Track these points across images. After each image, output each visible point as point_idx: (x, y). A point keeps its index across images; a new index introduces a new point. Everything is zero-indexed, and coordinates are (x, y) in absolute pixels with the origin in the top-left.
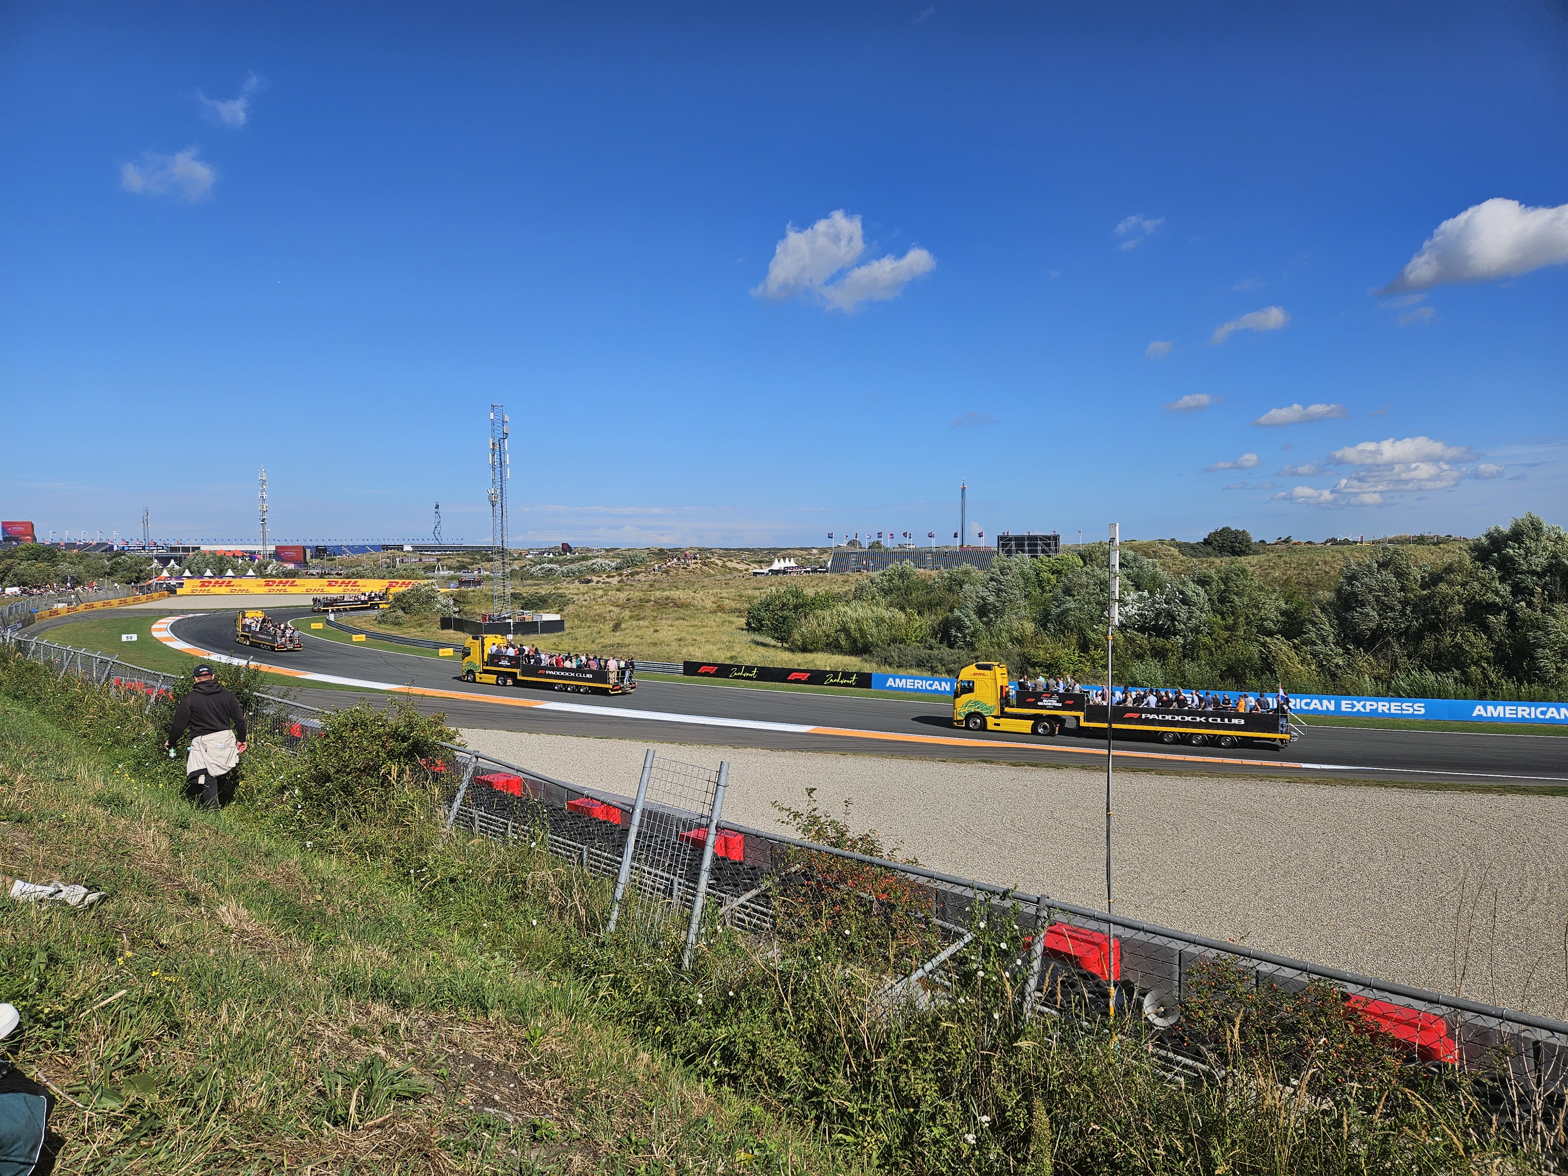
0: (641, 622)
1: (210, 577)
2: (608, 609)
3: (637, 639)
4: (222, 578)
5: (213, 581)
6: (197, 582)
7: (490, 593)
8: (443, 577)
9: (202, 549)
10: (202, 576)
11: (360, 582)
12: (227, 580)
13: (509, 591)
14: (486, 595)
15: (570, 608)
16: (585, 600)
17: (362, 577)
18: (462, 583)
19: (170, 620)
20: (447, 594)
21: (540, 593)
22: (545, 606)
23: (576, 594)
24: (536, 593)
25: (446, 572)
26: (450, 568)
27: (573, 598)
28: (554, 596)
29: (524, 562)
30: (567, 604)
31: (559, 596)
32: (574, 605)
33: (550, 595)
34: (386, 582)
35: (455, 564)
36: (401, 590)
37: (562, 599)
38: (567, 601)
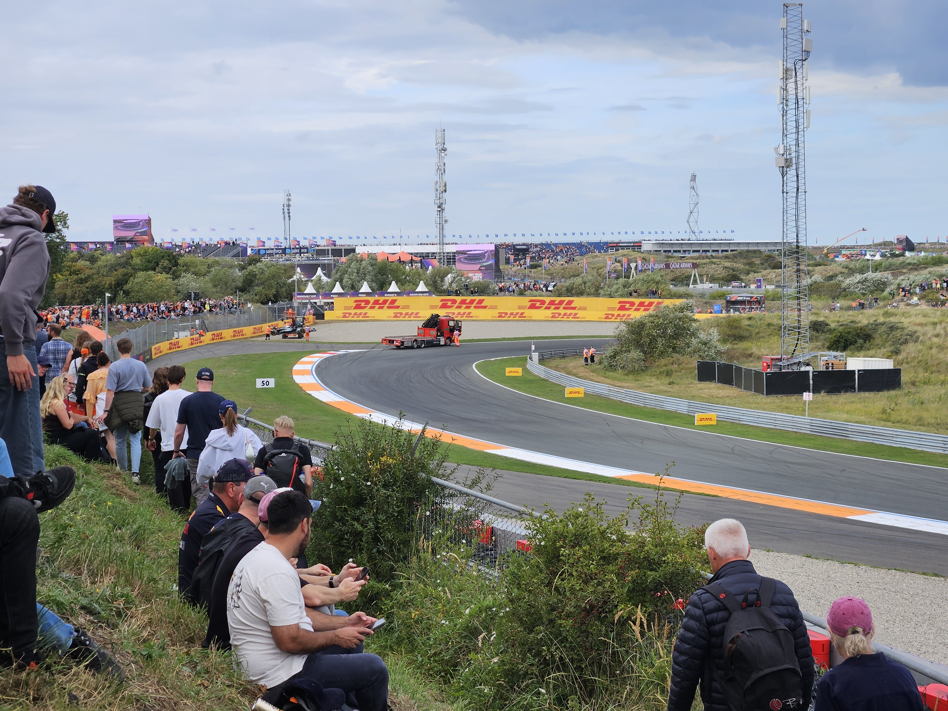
1: (368, 294)
4: (382, 294)
5: (372, 299)
6: (350, 301)
7: (775, 321)
8: (702, 295)
9: (357, 251)
10: (357, 293)
11: (578, 301)
12: (390, 298)
13: (807, 319)
14: (769, 325)
15: (911, 349)
16: (938, 335)
17: (580, 294)
18: (731, 304)
19: (317, 358)
20: (710, 324)
21: (859, 322)
22: (867, 345)
23: (921, 324)
24: (852, 322)
25: (707, 286)
26: (712, 280)
27: (916, 332)
28: (883, 328)
29: (833, 269)
30: (906, 342)
31: (893, 328)
32: (918, 344)
33: (877, 325)
34: (615, 302)
35: (720, 272)
36: (636, 315)
37: (898, 333)
38: (905, 337)
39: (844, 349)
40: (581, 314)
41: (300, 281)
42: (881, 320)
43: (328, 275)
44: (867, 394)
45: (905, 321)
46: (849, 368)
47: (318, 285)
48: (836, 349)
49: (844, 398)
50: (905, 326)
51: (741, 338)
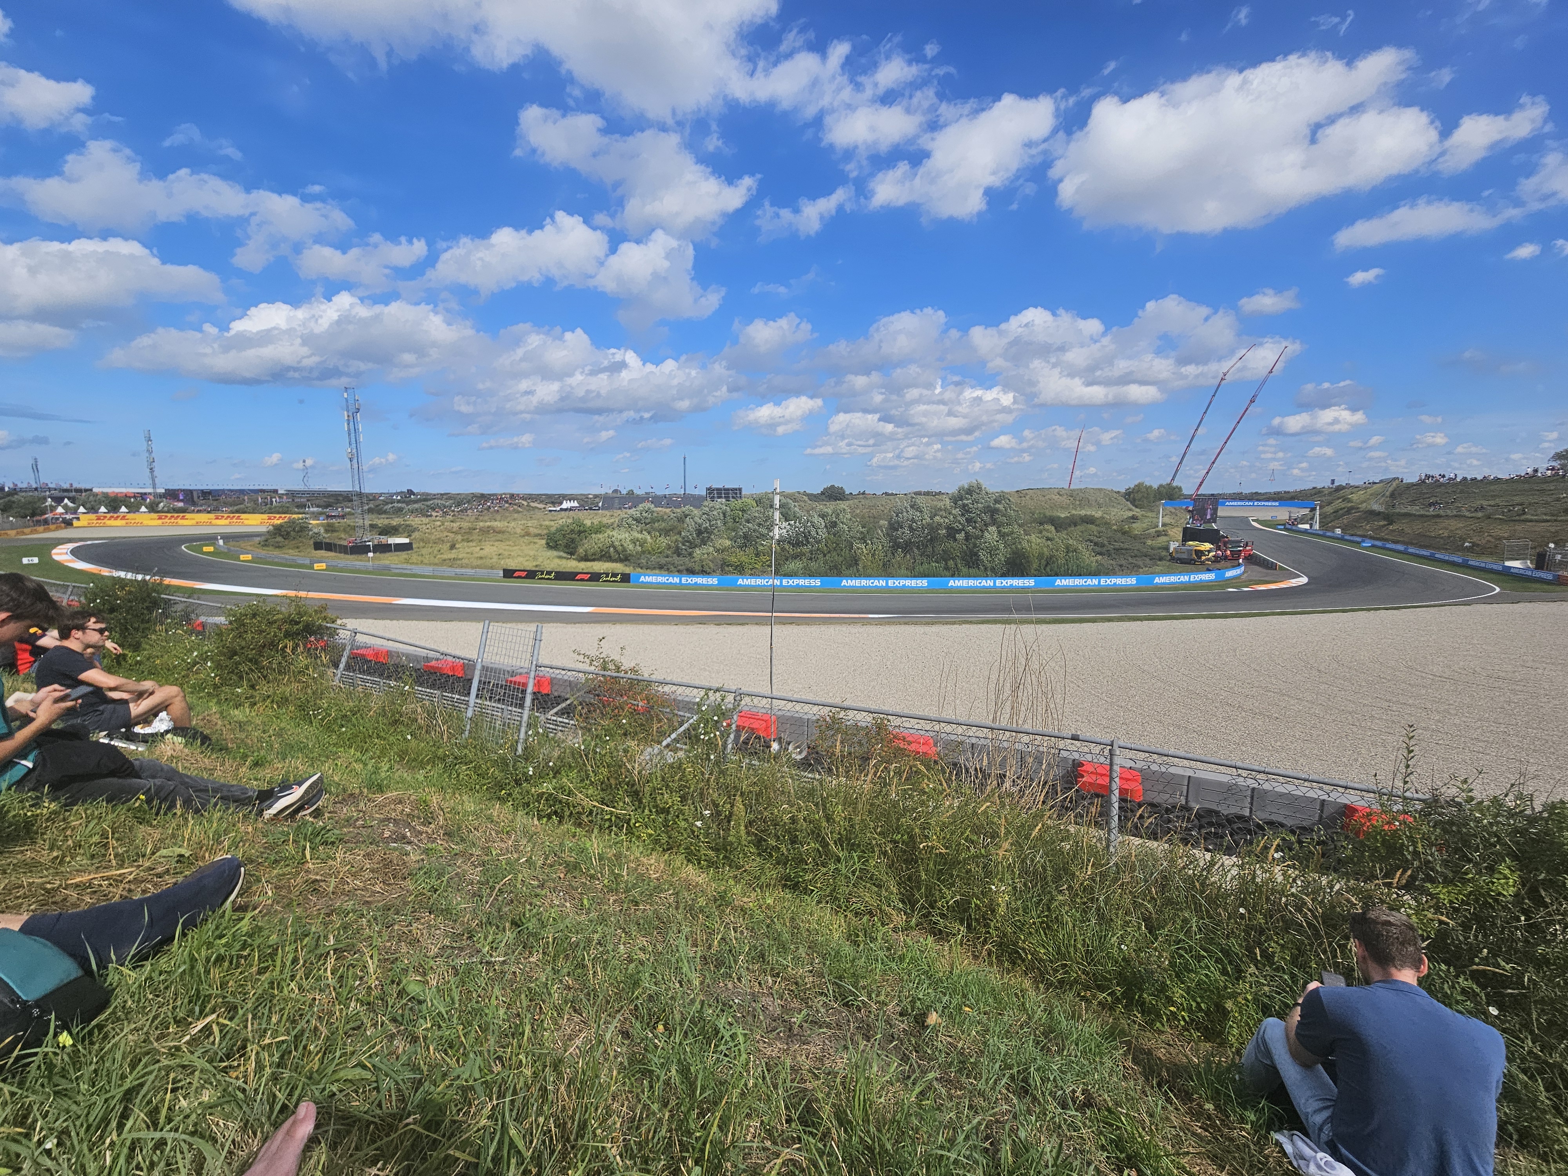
1: (105, 513)
2: (445, 535)
3: (467, 555)
4: (116, 513)
5: (108, 515)
6: (93, 516)
7: (352, 524)
8: (313, 513)
9: (95, 490)
10: (96, 512)
11: (243, 516)
12: (121, 514)
14: (349, 525)
15: (416, 535)
16: (428, 529)
17: (245, 512)
18: (328, 517)
19: (71, 546)
20: (318, 525)
21: (392, 524)
22: (397, 533)
23: (420, 525)
24: (389, 524)
25: (315, 509)
26: (318, 506)
27: (418, 528)
28: (403, 526)
29: (377, 503)
30: (414, 532)
31: (408, 526)
32: (420, 532)
33: (400, 525)
34: (265, 516)
35: (322, 503)
36: (279, 522)
37: (410, 528)
38: (413, 530)
39: (386, 535)
40: (246, 522)
41: (51, 506)
42: (402, 523)
43: (73, 502)
44: (398, 553)
45: (413, 523)
46: (389, 543)
47: (66, 507)
48: (382, 535)
49: (388, 554)
50: (413, 525)
51: (333, 531)
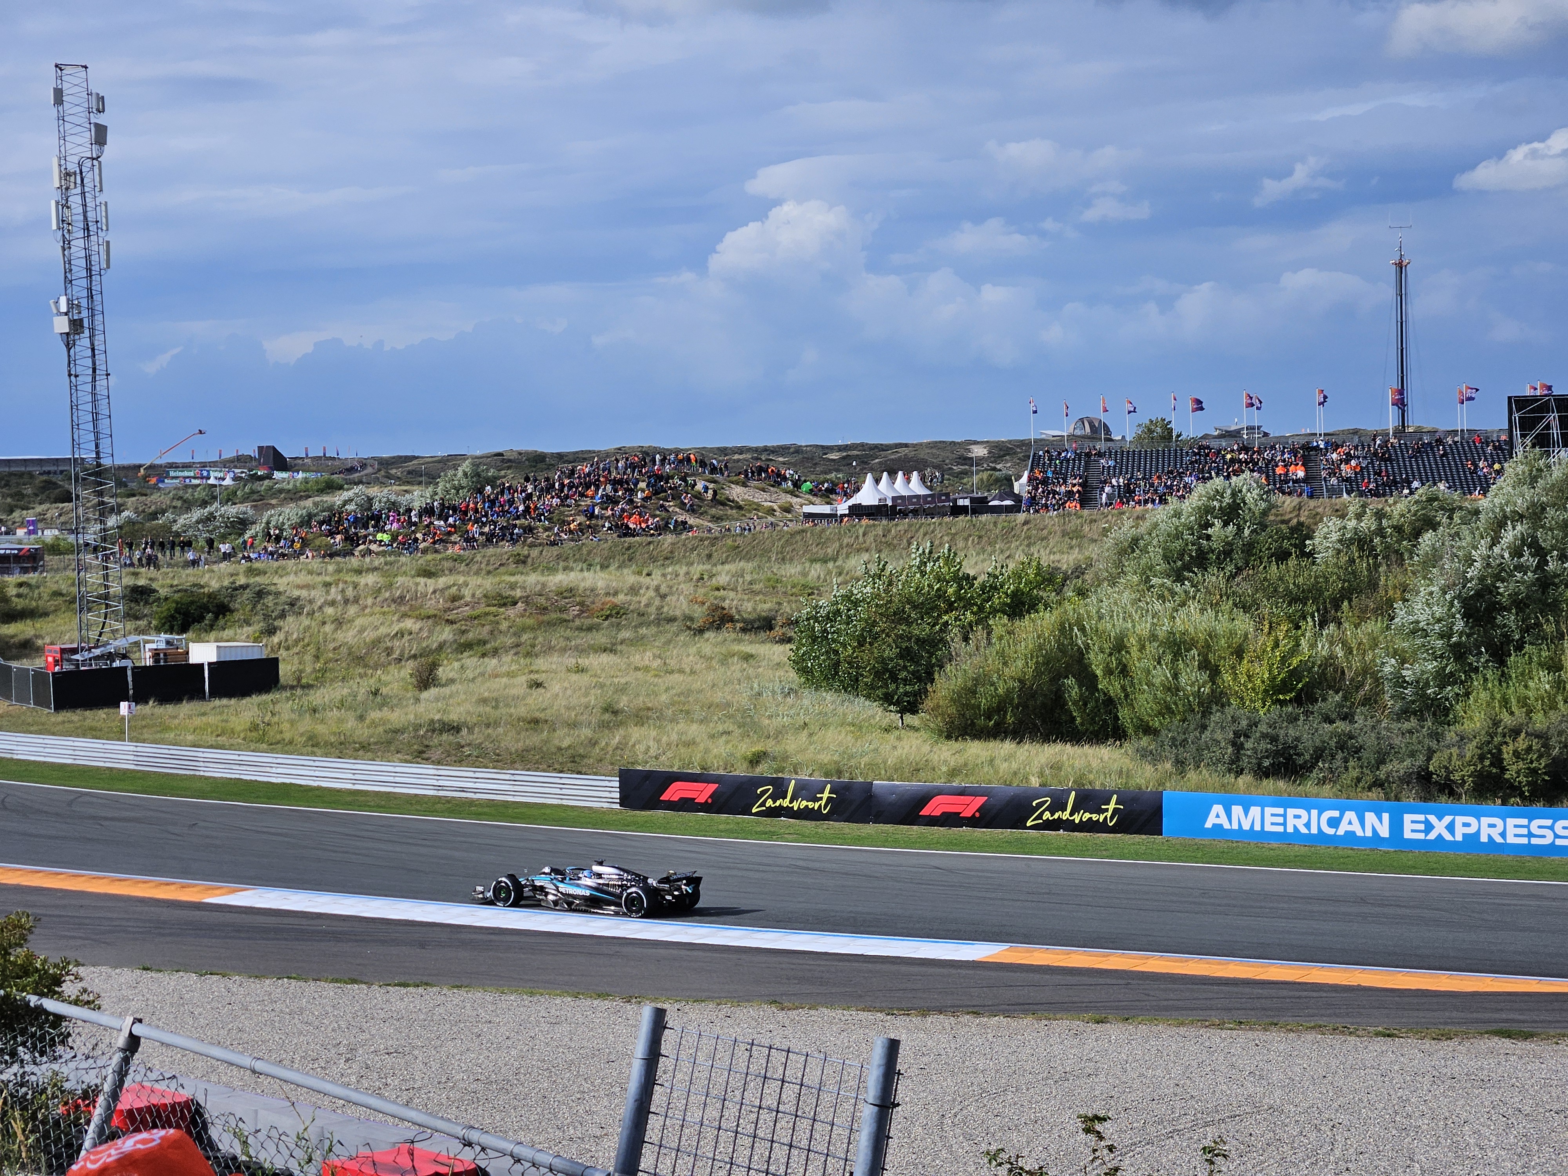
0: (492, 663)
2: (396, 628)
3: (481, 709)
13: (119, 582)
15: (291, 626)
16: (333, 603)
21: (207, 585)
22: (221, 622)
23: (307, 587)
24: (194, 585)
27: (298, 599)
28: (248, 594)
29: (153, 503)
30: (283, 615)
32: (303, 617)
33: (235, 590)
37: (269, 601)
38: (281, 608)
39: (184, 629)
42: (242, 580)
44: (225, 701)
45: (281, 583)
46: (194, 659)
48: (171, 631)
50: (281, 590)
51: (12, 617)
